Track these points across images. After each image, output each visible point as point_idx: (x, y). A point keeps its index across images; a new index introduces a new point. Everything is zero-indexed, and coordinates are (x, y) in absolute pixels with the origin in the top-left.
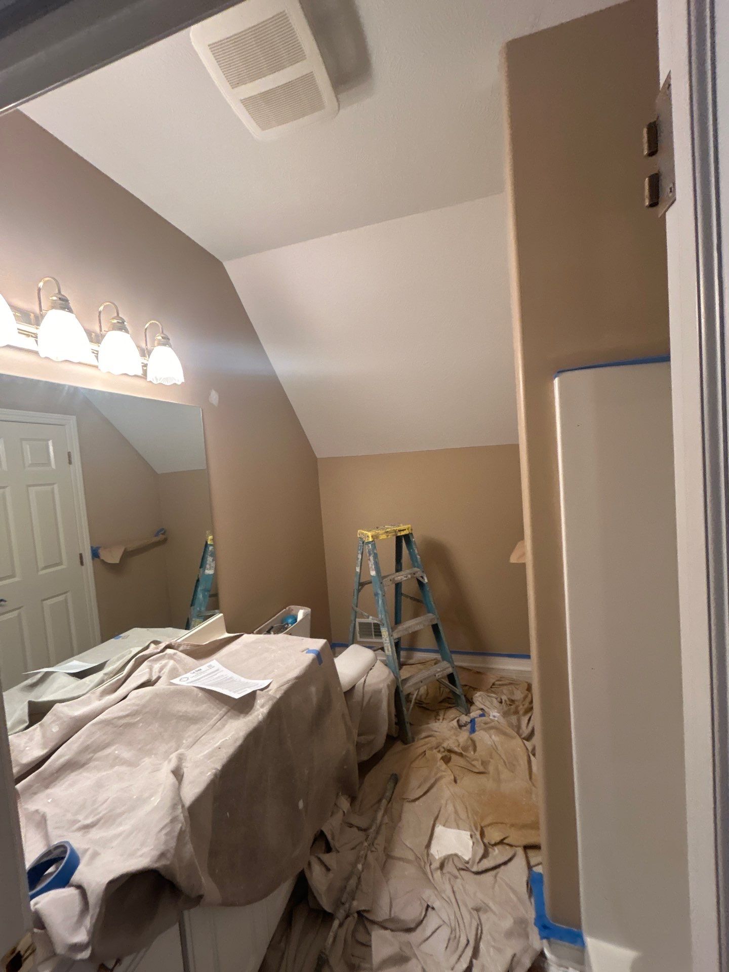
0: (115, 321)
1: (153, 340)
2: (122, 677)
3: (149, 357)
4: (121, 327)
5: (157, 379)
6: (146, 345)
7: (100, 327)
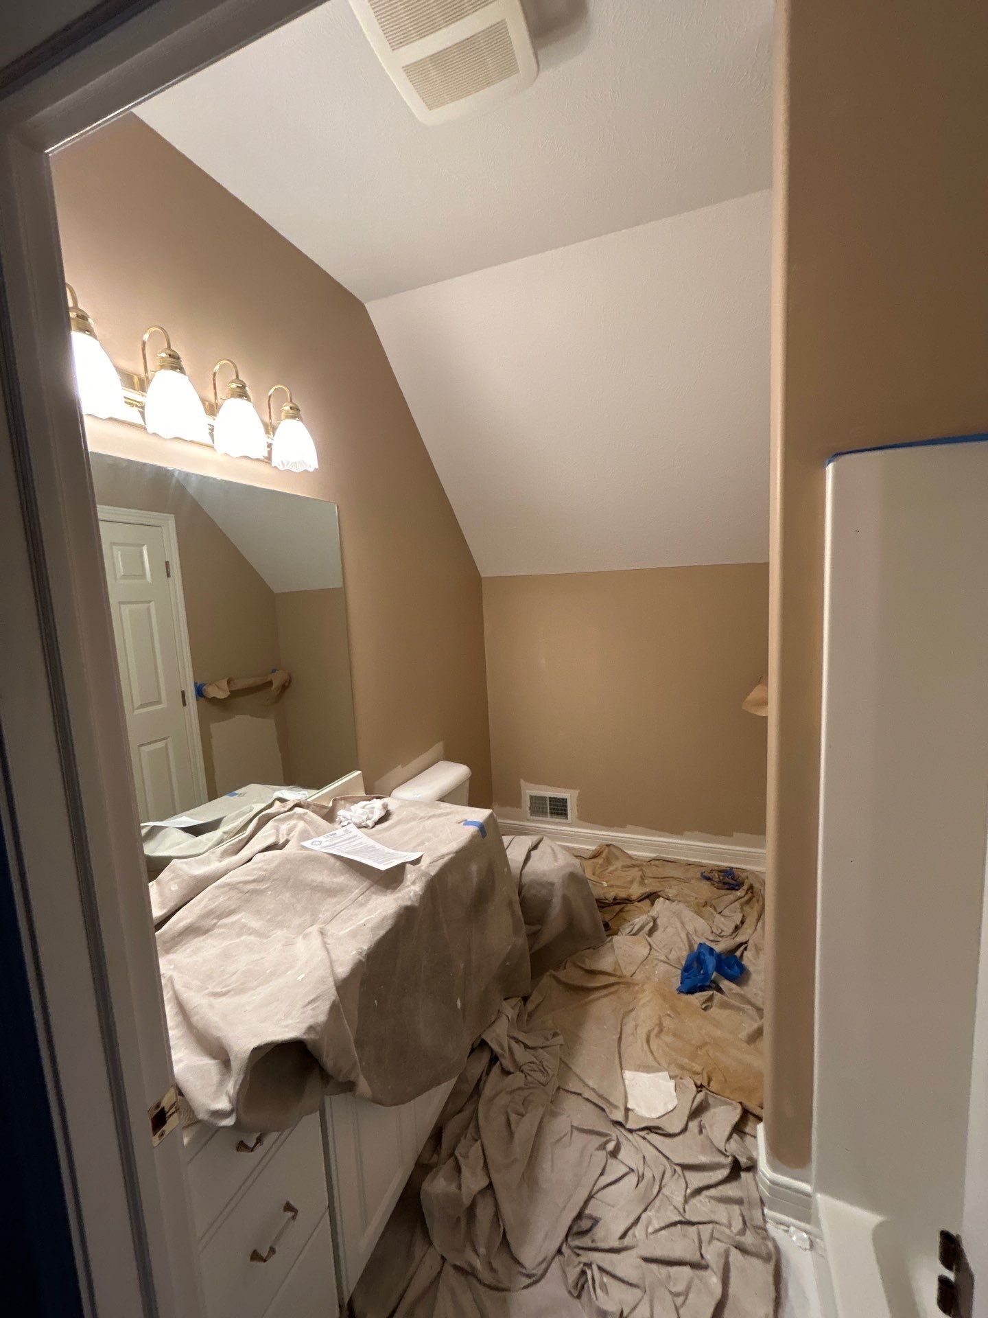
0: (234, 385)
1: (279, 411)
2: (246, 837)
3: (274, 434)
4: (242, 393)
5: (283, 464)
6: (270, 418)
7: (215, 394)
